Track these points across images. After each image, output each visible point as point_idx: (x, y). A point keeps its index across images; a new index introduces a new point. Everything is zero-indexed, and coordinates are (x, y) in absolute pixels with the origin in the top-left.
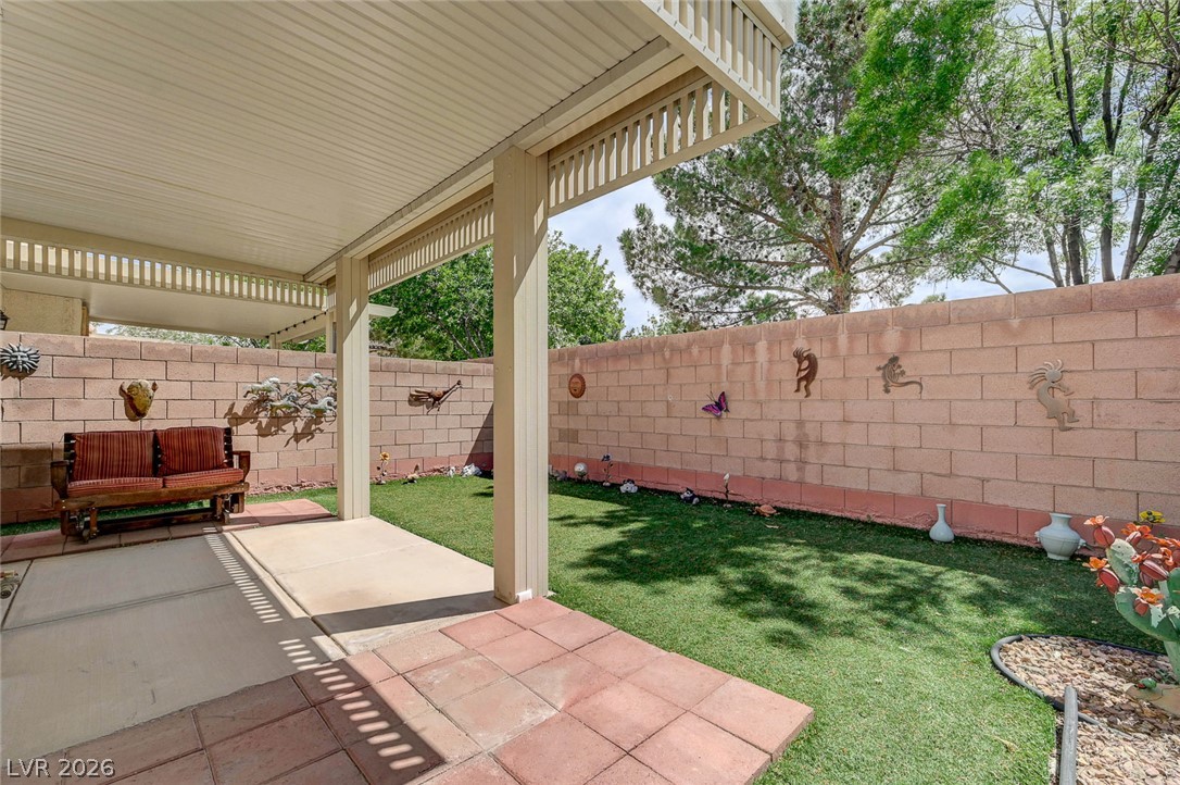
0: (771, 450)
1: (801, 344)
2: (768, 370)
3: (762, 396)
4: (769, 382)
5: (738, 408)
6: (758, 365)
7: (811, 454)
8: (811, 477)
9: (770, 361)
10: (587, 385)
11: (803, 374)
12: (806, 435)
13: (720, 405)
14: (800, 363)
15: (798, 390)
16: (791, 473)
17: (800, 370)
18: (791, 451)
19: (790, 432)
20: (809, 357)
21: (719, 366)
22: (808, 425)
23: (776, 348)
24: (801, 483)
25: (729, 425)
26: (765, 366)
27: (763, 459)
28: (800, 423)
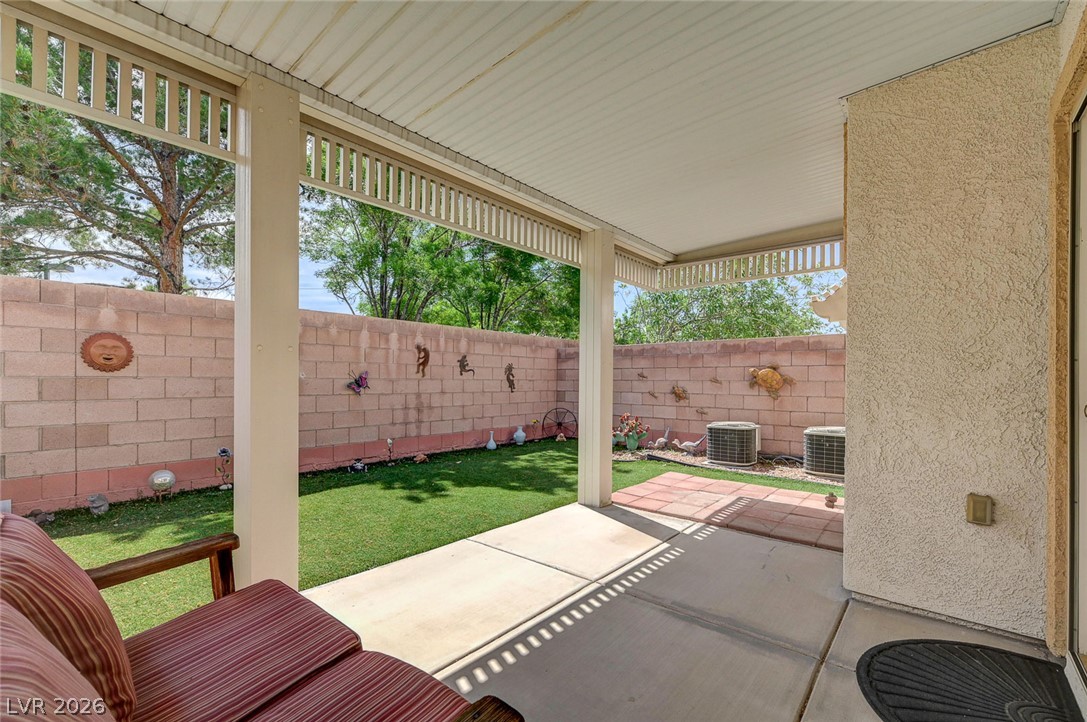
0: (399, 417)
1: (419, 340)
2: (399, 356)
3: (394, 376)
4: (399, 365)
5: (375, 385)
6: (391, 351)
7: (425, 417)
8: (425, 432)
9: (400, 350)
10: (136, 352)
11: (421, 361)
12: (422, 403)
13: (359, 384)
14: (420, 353)
15: (418, 372)
16: (413, 431)
17: (419, 358)
18: (413, 415)
19: (412, 402)
20: (424, 350)
21: (357, 348)
22: (423, 396)
23: (404, 341)
24: (418, 436)
25: (366, 399)
26: (396, 353)
27: (393, 424)
28: (418, 395)
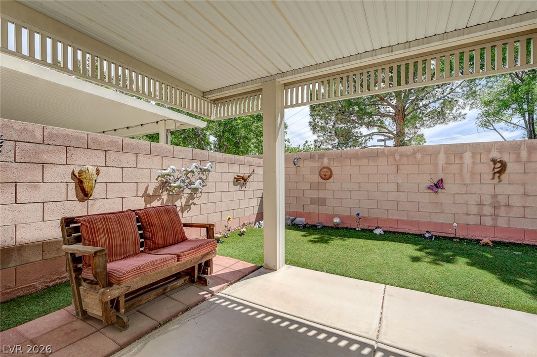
0: (474, 209)
1: (495, 154)
2: (473, 168)
3: (468, 181)
4: (473, 174)
5: (449, 186)
6: (465, 165)
7: (502, 212)
8: (502, 223)
9: (474, 163)
10: (333, 173)
11: (496, 170)
12: (498, 202)
13: (438, 185)
14: (495, 164)
15: (493, 178)
16: (488, 221)
17: (494, 168)
18: (488, 210)
19: (487, 200)
20: (501, 162)
21: (436, 165)
22: (499, 197)
23: (478, 157)
24: (495, 227)
25: (442, 196)
26: (470, 166)
27: (467, 214)
28: (494, 196)
